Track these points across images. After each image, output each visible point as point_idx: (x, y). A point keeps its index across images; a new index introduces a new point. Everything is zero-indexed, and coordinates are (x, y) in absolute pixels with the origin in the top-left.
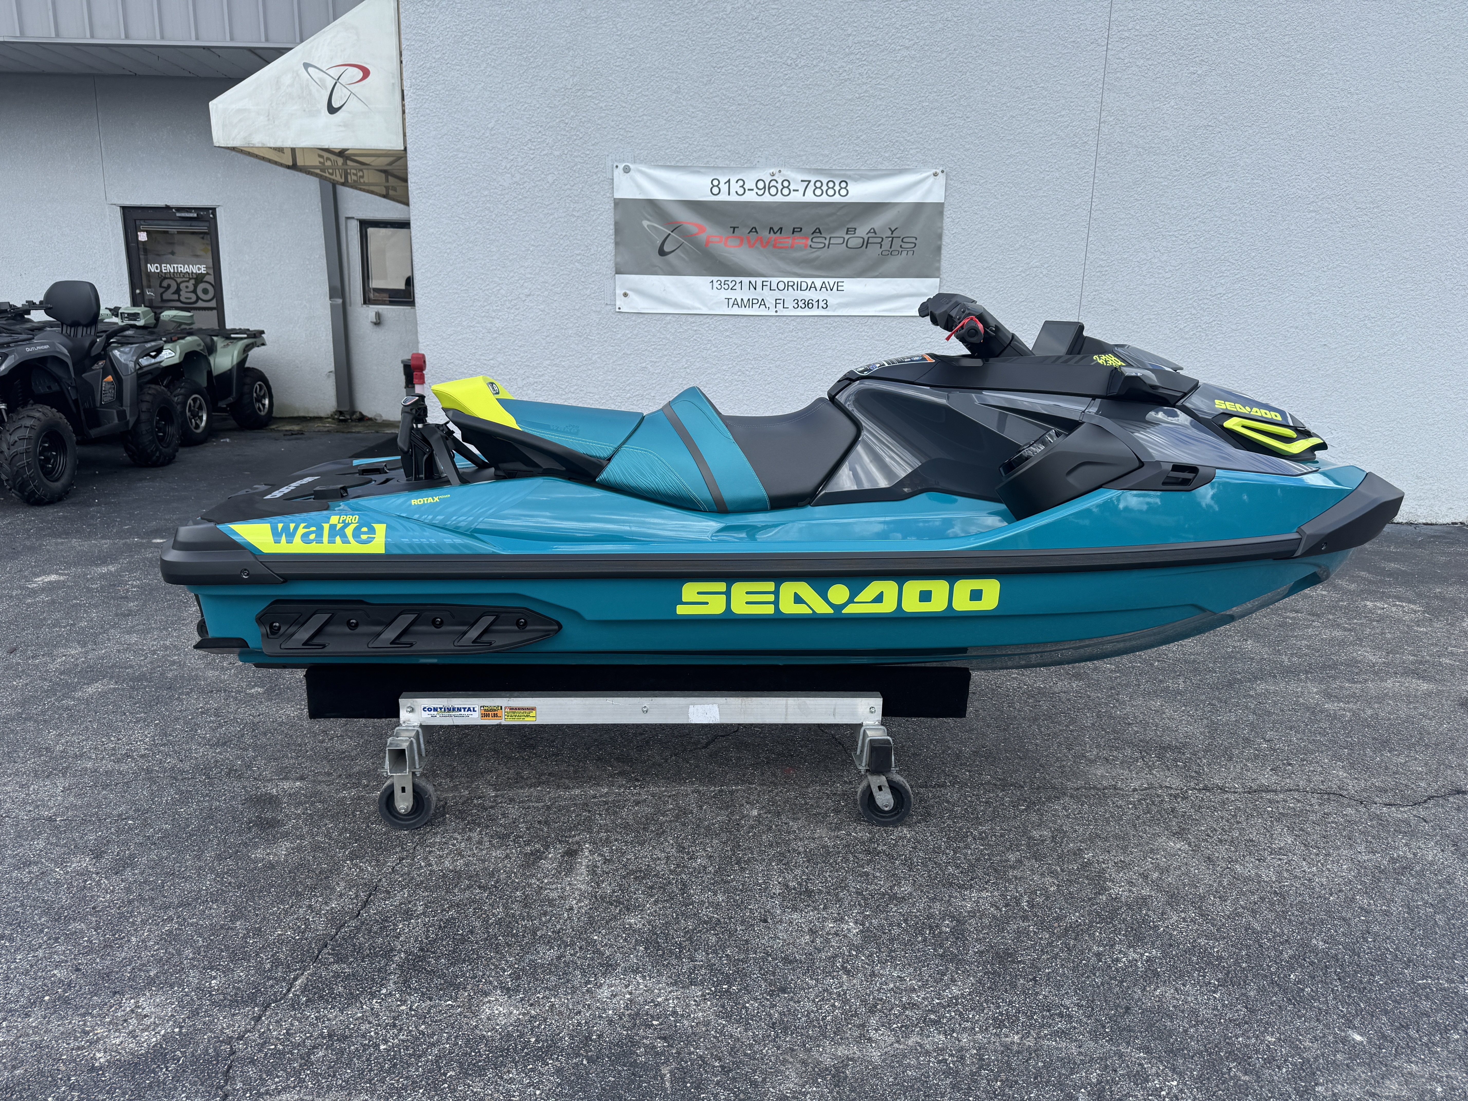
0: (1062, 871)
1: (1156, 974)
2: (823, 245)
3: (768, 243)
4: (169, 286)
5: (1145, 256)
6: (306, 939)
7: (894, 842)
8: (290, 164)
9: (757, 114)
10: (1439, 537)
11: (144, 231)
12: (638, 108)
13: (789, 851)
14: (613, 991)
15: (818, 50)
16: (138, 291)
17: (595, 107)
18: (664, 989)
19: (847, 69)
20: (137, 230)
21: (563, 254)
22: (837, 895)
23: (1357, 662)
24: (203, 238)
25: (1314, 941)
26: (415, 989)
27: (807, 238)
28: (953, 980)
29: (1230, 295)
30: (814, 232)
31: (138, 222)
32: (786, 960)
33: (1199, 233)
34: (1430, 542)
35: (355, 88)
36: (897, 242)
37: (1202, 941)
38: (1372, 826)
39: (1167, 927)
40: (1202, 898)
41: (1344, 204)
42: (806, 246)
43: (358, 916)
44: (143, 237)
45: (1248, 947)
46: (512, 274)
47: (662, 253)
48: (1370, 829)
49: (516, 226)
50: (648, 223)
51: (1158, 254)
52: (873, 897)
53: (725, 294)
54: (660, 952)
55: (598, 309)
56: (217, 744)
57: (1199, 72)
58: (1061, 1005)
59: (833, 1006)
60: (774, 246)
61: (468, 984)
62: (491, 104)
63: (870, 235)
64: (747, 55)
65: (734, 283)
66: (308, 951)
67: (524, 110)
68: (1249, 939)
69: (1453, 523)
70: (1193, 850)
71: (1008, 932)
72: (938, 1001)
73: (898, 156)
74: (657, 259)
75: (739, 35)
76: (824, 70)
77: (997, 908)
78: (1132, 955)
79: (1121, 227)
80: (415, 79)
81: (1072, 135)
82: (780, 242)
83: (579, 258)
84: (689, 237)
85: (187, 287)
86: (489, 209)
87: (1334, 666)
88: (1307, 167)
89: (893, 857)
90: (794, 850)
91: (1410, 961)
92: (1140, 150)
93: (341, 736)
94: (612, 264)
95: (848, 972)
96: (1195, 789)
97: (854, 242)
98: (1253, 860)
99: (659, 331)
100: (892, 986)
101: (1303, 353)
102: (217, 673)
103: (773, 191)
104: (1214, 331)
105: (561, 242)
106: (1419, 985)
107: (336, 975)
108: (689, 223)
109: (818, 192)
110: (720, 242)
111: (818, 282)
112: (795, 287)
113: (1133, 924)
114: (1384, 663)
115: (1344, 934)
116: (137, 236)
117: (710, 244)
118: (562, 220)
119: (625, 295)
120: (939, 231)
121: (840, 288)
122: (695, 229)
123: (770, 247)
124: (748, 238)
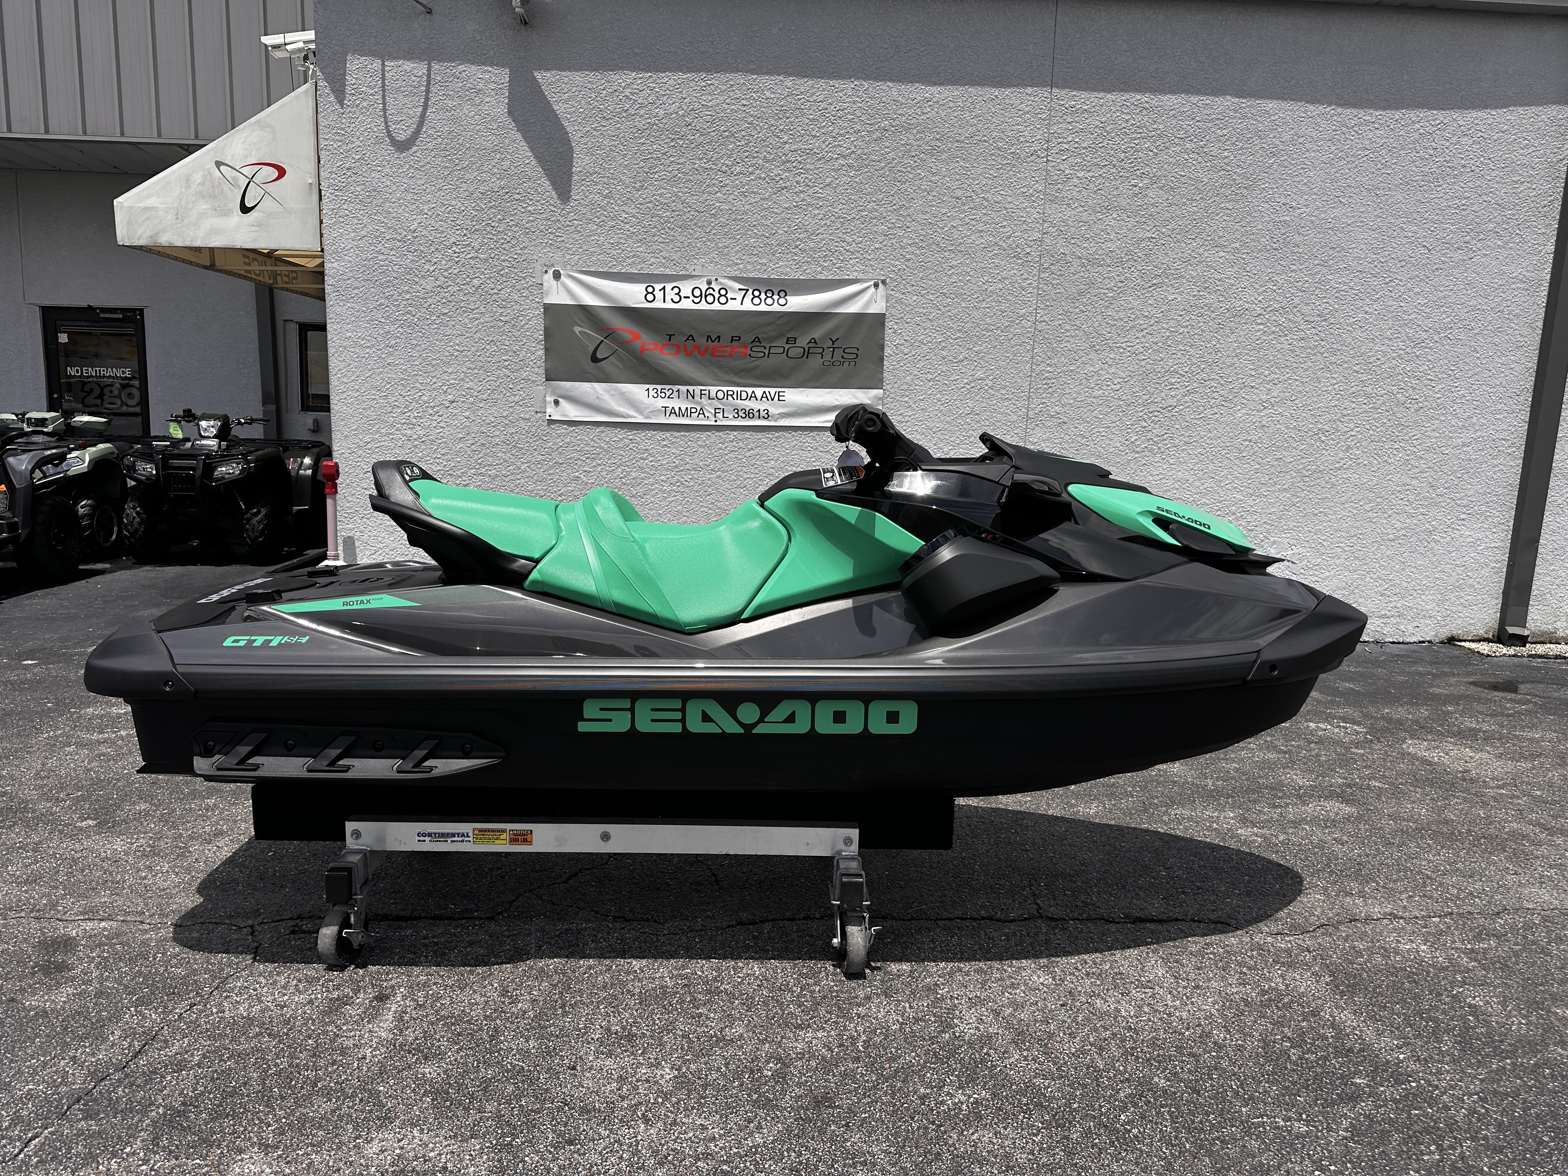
0: (911, 1007)
1: (979, 1117)
2: (762, 354)
3: (706, 351)
4: (91, 390)
5: (1092, 368)
6: (58, 1094)
7: (740, 980)
8: (208, 264)
9: (691, 220)
10: (1402, 656)
11: (64, 332)
12: (569, 213)
13: (623, 993)
14: (383, 1146)
15: (755, 157)
16: (55, 396)
17: (523, 210)
18: (441, 1142)
19: (783, 177)
20: (57, 331)
21: (489, 359)
22: (661, 1039)
23: (1283, 785)
24: (130, 340)
25: (1156, 1079)
26: (164, 1147)
27: (746, 347)
28: (759, 1127)
29: (1181, 407)
30: (754, 341)
31: (58, 322)
32: (585, 1111)
33: (1147, 345)
34: (1391, 661)
35: (270, 188)
36: (838, 353)
37: (1037, 1081)
38: (1251, 957)
39: (1006, 1066)
40: (1051, 1036)
41: (1291, 316)
42: (745, 355)
43: (125, 1067)
44: (63, 338)
45: (1085, 1086)
46: (434, 380)
47: (595, 359)
48: (1248, 959)
49: (439, 331)
50: (580, 329)
51: (1106, 365)
52: (699, 1039)
53: (661, 403)
54: (448, 1103)
55: (527, 416)
56: (26, 882)
57: (1141, 185)
58: (868, 1152)
59: (621, 1158)
60: (713, 355)
61: (224, 1141)
62: (414, 207)
63: (810, 345)
64: (681, 161)
65: (671, 391)
66: (56, 1107)
67: (448, 213)
68: (1088, 1078)
69: (1420, 642)
70: (1056, 985)
71: (834, 1075)
72: (735, 1150)
73: (838, 265)
74: (589, 366)
75: (672, 141)
76: (760, 178)
77: (830, 1049)
78: (960, 1097)
79: (1067, 339)
80: (334, 179)
81: (1014, 245)
82: (718, 351)
83: (507, 363)
84: (623, 344)
85: (111, 392)
86: (409, 313)
87: (1259, 789)
88: (1252, 280)
89: (734, 995)
90: (629, 991)
91: (1251, 1098)
92: (1084, 261)
93: (167, 871)
94: (542, 371)
95: (646, 1121)
96: (1078, 919)
97: (795, 352)
98: (1116, 994)
99: (592, 440)
100: (691, 1135)
101: (1258, 466)
102: (49, 805)
103: (710, 299)
104: (1166, 445)
105: (488, 347)
106: (1253, 1124)
107: (80, 1133)
108: (623, 330)
109: (756, 301)
110: (655, 349)
111: (759, 392)
112: (735, 396)
113: (970, 1063)
114: (1311, 786)
115: (1190, 1071)
116: (57, 338)
117: (645, 352)
118: (489, 325)
119: (556, 402)
120: (881, 342)
121: (781, 398)
122: (629, 337)
123: (708, 356)
124: (685, 346)
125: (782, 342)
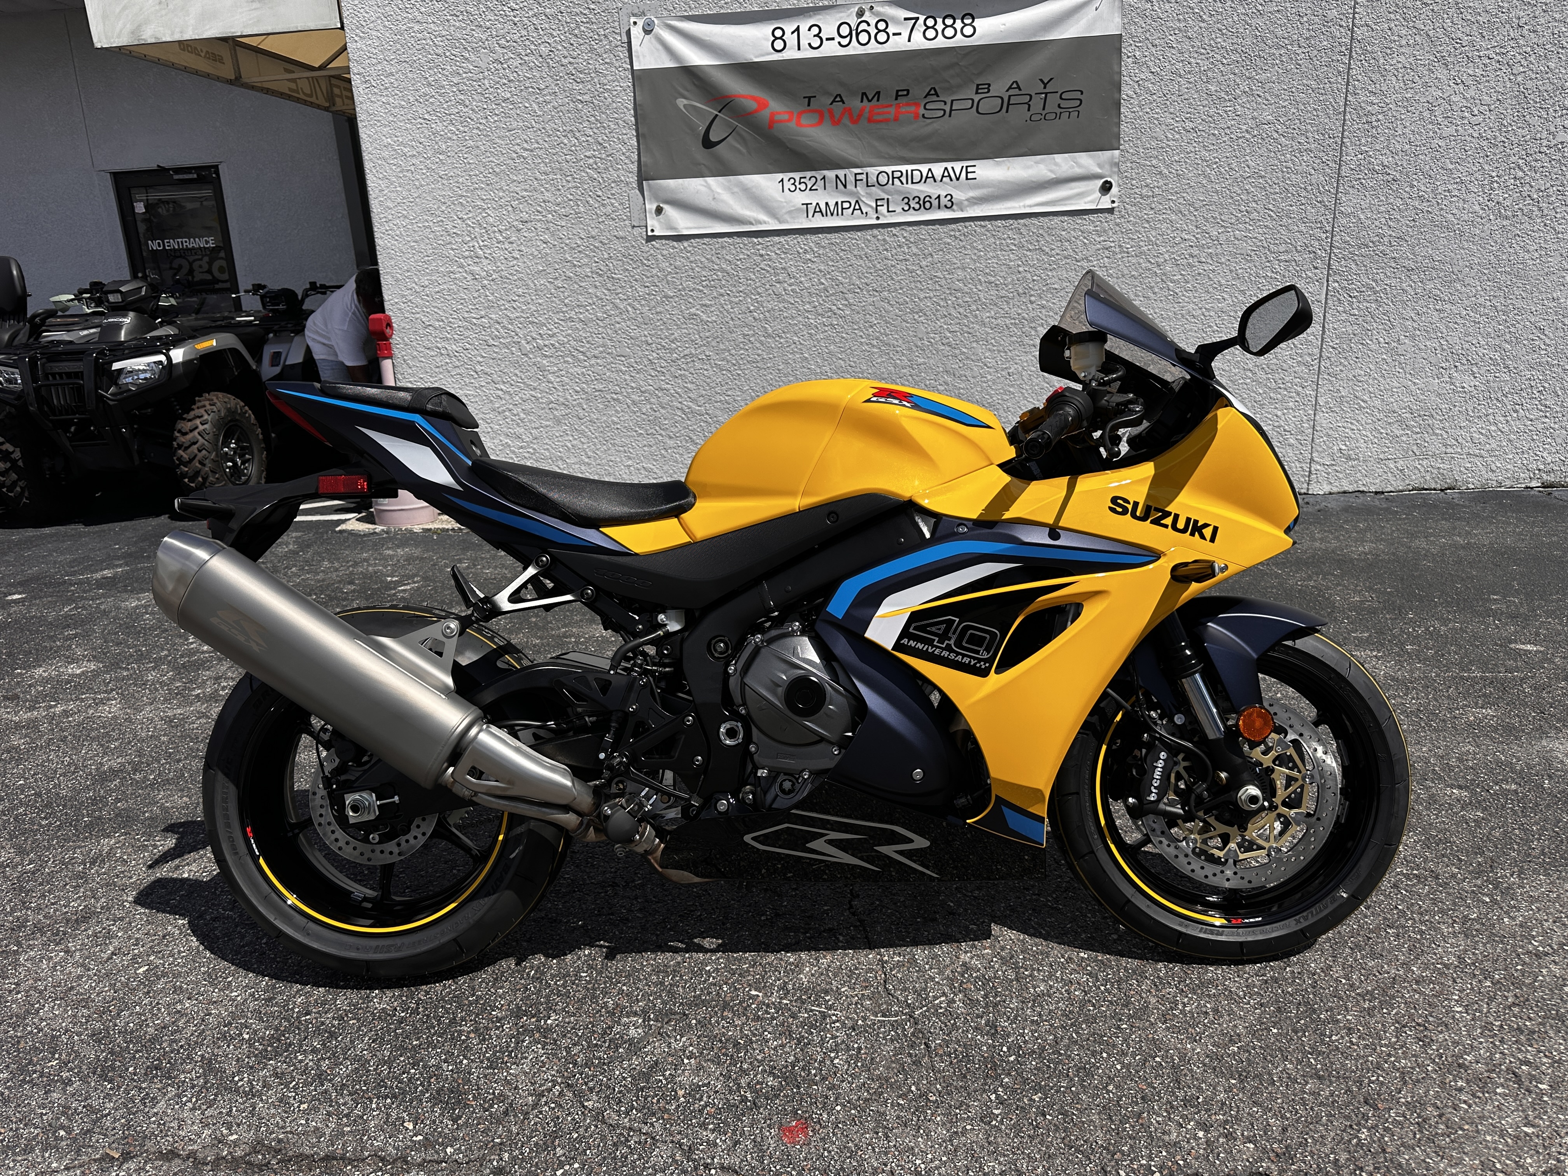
2: (941, 113)
3: (861, 117)
5: (1439, 93)
11: (140, 201)
16: (140, 275)
20: (132, 200)
24: (209, 204)
27: (917, 105)
30: (928, 94)
31: (131, 190)
36: (1053, 101)
42: (916, 116)
44: (140, 208)
47: (708, 143)
50: (685, 102)
53: (800, 198)
55: (623, 234)
60: (870, 120)
65: (814, 180)
74: (699, 153)
79: (1401, 50)
82: (879, 114)
84: (744, 117)
85: (201, 267)
97: (988, 105)
99: (710, 260)
103: (863, 38)
105: (565, 141)
108: (744, 97)
109: (931, 33)
110: (790, 120)
111: (938, 169)
112: (904, 179)
116: (133, 208)
117: (775, 125)
118: (564, 109)
119: (659, 210)
120: (1116, 77)
121: (970, 176)
122: (753, 105)
123: (863, 122)
124: (831, 112)
125: (970, 93)
